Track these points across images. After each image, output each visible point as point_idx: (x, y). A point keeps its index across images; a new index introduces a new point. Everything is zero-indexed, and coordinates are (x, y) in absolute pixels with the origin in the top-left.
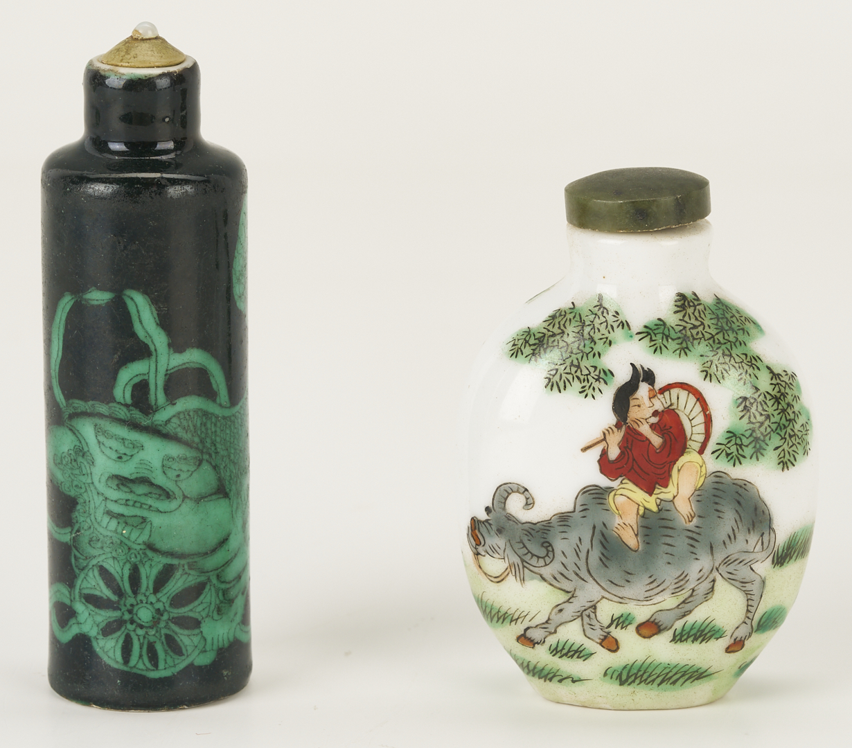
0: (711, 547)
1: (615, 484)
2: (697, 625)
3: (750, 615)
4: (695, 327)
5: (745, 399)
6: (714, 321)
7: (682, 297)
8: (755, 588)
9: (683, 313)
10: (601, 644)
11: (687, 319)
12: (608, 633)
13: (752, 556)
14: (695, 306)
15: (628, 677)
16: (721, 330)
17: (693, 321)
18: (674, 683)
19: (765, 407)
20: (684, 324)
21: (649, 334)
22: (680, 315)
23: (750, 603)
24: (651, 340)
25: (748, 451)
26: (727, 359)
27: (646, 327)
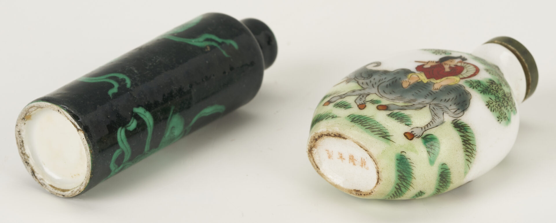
0: (435, 98)
1: (417, 72)
2: (403, 115)
3: (426, 128)
8: (438, 121)
10: (358, 106)
12: (365, 103)
13: (447, 110)
15: (357, 120)
18: (373, 131)
23: (431, 123)
25: (479, 88)
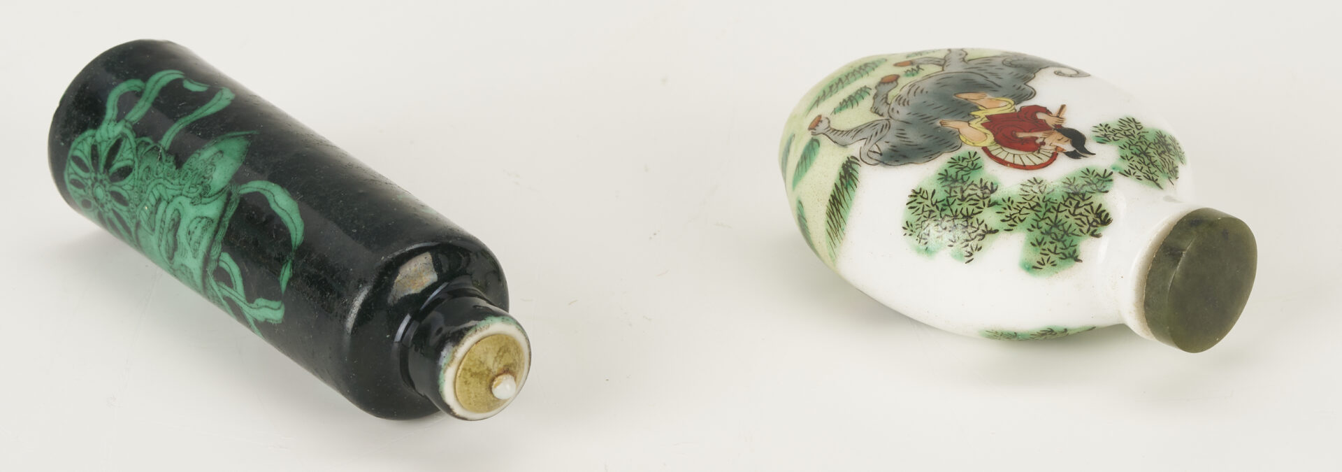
0: (907, 123)
1: (1018, 107)
2: (859, 100)
3: (830, 133)
4: (1077, 207)
5: (992, 191)
6: (1066, 226)
7: (1106, 221)
8: (846, 138)
9: (1095, 209)
11: (1088, 208)
13: (872, 143)
14: (1091, 225)
15: (866, 67)
16: (1056, 224)
17: (1082, 210)
19: (973, 202)
20: (1087, 202)
21: (1104, 177)
22: (1095, 206)
24: (1098, 175)
25: (952, 171)
26: (1033, 204)
27: (1111, 180)
